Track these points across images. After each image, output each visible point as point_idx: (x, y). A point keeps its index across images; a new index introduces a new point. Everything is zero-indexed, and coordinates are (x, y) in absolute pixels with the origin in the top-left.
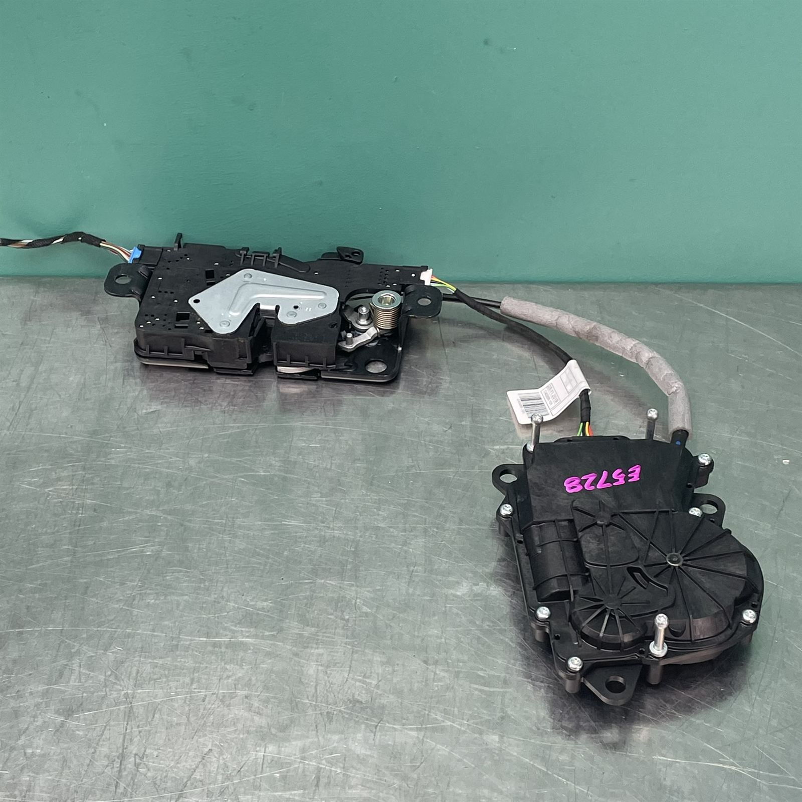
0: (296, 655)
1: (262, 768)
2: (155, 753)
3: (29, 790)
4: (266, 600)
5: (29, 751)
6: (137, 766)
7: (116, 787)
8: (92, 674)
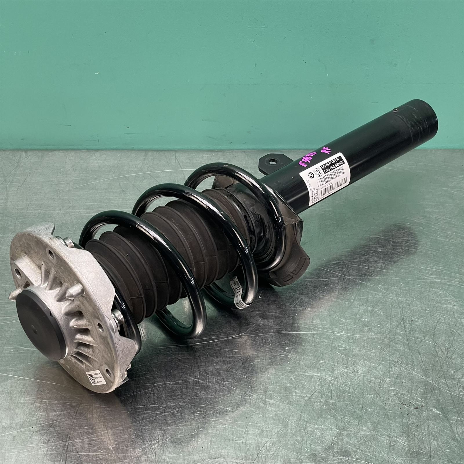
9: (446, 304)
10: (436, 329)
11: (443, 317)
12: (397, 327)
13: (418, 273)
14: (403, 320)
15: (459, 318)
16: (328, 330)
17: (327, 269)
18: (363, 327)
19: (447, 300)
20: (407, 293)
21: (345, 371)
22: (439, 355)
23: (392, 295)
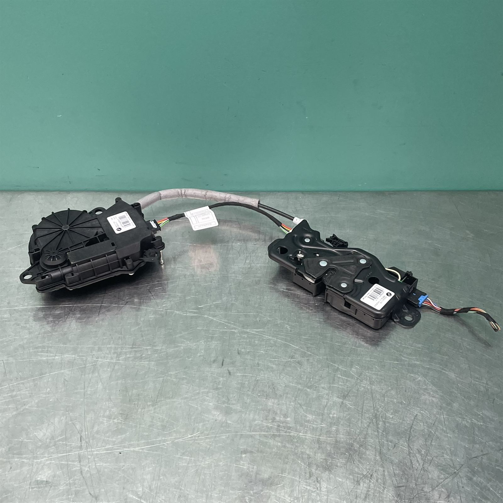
0: (443, 369)
1: (445, 423)
2: (391, 416)
3: (337, 434)
4: (419, 343)
5: (331, 416)
6: (384, 422)
7: (378, 432)
8: (348, 379)
9: (424, 395)
10: (412, 430)
11: (420, 413)
12: (368, 426)
13: (395, 353)
14: (376, 416)
15: (438, 415)
16: (291, 430)
17: (297, 346)
18: (331, 427)
19: (426, 389)
20: (381, 379)
21: (307, 488)
22: (414, 466)
23: (365, 382)
